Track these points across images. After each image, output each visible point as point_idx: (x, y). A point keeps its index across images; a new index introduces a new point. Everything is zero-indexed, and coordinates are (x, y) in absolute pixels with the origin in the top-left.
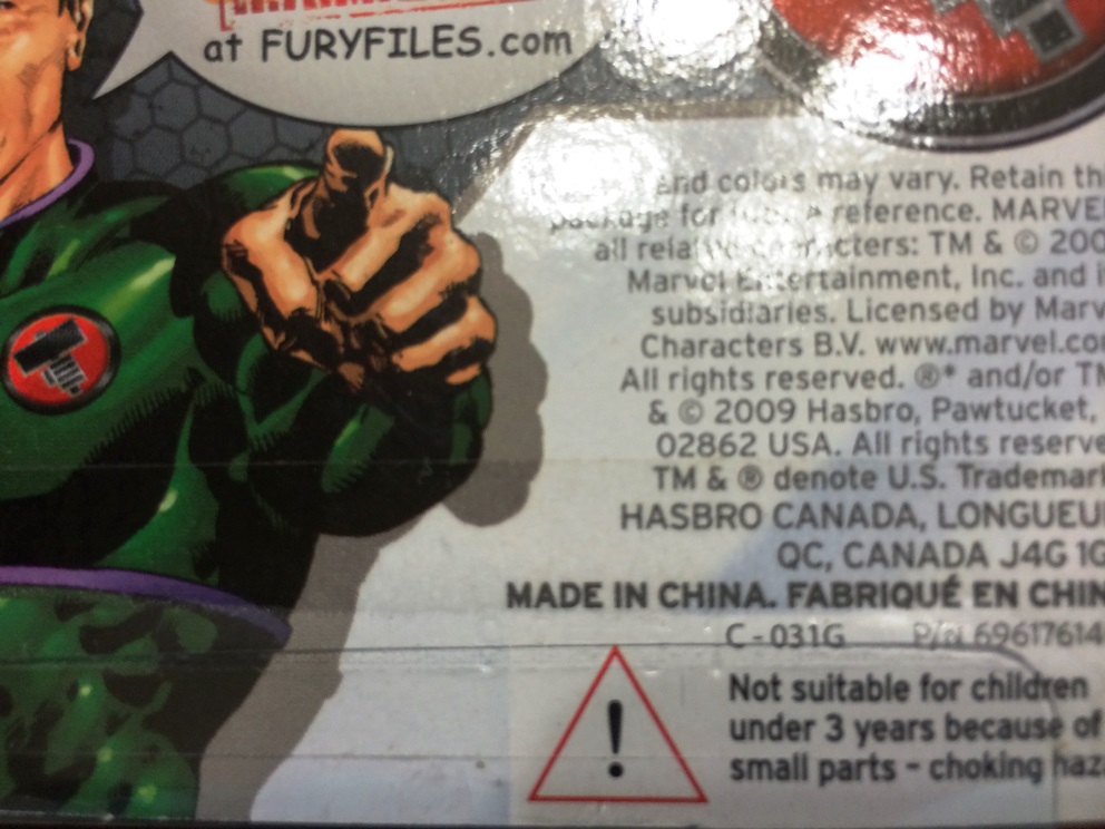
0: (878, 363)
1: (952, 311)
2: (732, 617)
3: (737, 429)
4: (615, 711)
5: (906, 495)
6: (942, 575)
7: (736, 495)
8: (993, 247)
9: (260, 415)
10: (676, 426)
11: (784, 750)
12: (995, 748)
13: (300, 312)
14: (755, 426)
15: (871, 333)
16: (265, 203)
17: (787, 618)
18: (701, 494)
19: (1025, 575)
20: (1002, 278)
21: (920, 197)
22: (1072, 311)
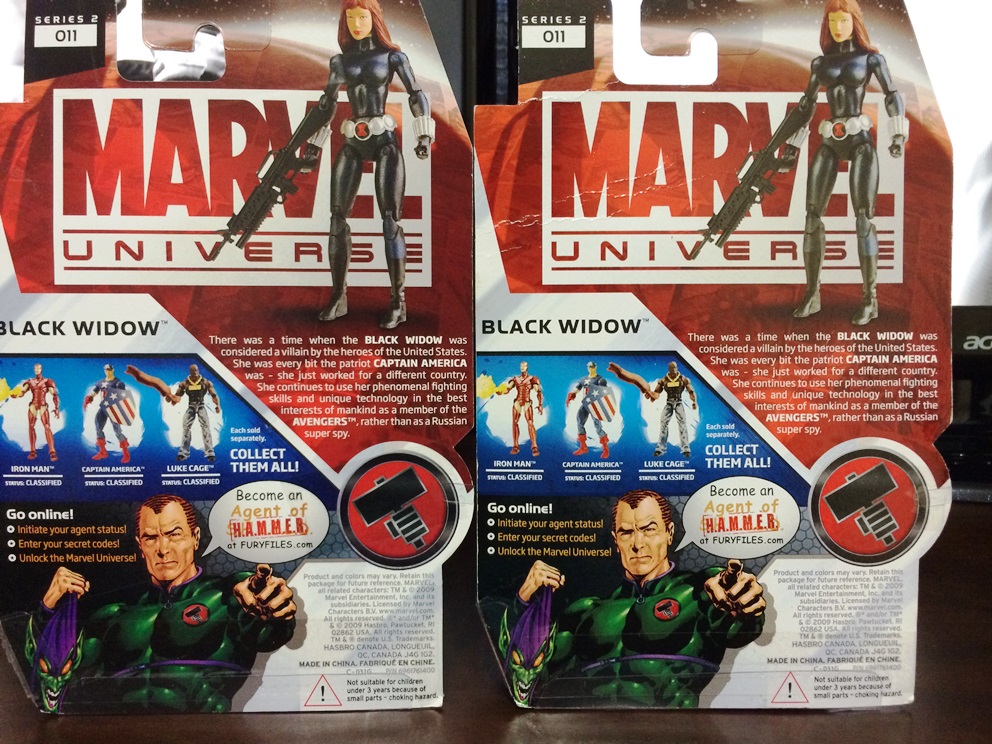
0: (379, 615)
1: (395, 604)
2: (347, 668)
3: (349, 629)
4: (323, 688)
5: (385, 643)
6: (392, 659)
7: (349, 643)
8: (404, 591)
9: (243, 627)
10: (336, 628)
11: (359, 695)
12: (403, 694)
13: (252, 604)
14: (353, 629)
15: (378, 609)
16: (243, 580)
17: (359, 668)
18: (342, 643)
19: (410, 659)
20: (406, 597)
21: (389, 580)
22: (421, 604)
